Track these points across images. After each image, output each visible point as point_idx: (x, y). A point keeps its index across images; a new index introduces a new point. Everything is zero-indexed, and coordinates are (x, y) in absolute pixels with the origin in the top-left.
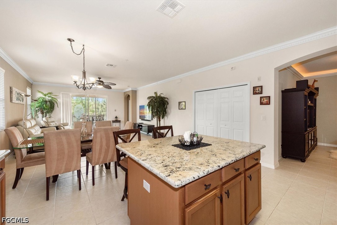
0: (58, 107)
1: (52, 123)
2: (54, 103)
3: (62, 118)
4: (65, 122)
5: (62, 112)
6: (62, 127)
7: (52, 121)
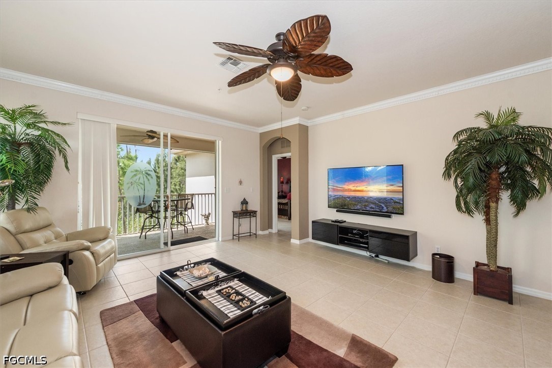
0: (67, 167)
1: (39, 236)
2: (51, 156)
3: (81, 209)
4: (91, 226)
5: (80, 186)
6: (87, 253)
7: (42, 223)
